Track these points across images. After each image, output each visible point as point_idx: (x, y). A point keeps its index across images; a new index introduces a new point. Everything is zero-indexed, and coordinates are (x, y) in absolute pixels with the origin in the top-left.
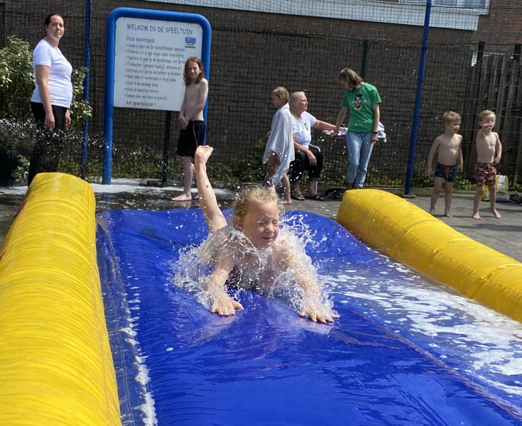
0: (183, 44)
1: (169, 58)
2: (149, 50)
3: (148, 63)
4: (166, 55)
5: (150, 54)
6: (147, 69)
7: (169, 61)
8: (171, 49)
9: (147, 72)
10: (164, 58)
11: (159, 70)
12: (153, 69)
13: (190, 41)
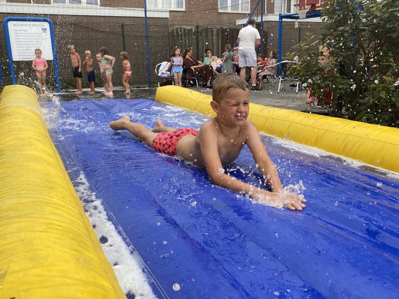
0: (41, 31)
1: (36, 37)
2: (26, 35)
3: (26, 40)
4: (34, 36)
5: (26, 36)
6: (26, 43)
7: (36, 39)
8: (36, 33)
9: (26, 44)
10: (33, 37)
11: (32, 43)
12: (29, 43)
13: (44, 30)
